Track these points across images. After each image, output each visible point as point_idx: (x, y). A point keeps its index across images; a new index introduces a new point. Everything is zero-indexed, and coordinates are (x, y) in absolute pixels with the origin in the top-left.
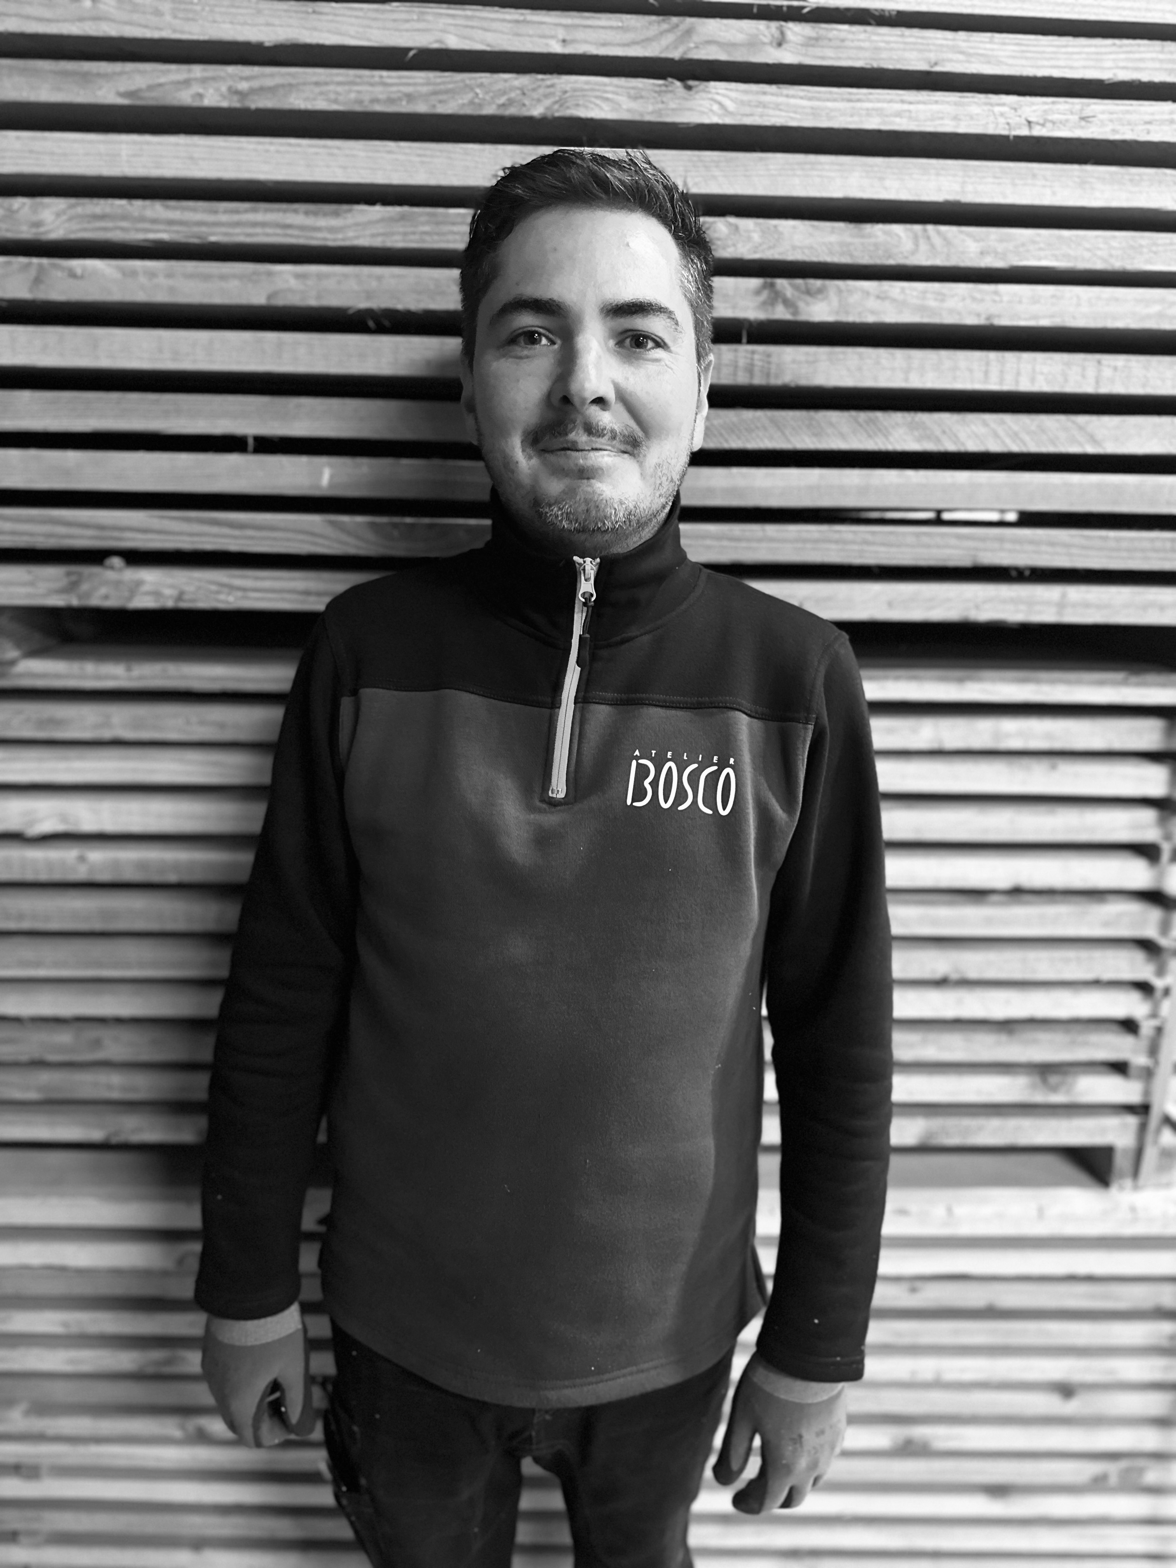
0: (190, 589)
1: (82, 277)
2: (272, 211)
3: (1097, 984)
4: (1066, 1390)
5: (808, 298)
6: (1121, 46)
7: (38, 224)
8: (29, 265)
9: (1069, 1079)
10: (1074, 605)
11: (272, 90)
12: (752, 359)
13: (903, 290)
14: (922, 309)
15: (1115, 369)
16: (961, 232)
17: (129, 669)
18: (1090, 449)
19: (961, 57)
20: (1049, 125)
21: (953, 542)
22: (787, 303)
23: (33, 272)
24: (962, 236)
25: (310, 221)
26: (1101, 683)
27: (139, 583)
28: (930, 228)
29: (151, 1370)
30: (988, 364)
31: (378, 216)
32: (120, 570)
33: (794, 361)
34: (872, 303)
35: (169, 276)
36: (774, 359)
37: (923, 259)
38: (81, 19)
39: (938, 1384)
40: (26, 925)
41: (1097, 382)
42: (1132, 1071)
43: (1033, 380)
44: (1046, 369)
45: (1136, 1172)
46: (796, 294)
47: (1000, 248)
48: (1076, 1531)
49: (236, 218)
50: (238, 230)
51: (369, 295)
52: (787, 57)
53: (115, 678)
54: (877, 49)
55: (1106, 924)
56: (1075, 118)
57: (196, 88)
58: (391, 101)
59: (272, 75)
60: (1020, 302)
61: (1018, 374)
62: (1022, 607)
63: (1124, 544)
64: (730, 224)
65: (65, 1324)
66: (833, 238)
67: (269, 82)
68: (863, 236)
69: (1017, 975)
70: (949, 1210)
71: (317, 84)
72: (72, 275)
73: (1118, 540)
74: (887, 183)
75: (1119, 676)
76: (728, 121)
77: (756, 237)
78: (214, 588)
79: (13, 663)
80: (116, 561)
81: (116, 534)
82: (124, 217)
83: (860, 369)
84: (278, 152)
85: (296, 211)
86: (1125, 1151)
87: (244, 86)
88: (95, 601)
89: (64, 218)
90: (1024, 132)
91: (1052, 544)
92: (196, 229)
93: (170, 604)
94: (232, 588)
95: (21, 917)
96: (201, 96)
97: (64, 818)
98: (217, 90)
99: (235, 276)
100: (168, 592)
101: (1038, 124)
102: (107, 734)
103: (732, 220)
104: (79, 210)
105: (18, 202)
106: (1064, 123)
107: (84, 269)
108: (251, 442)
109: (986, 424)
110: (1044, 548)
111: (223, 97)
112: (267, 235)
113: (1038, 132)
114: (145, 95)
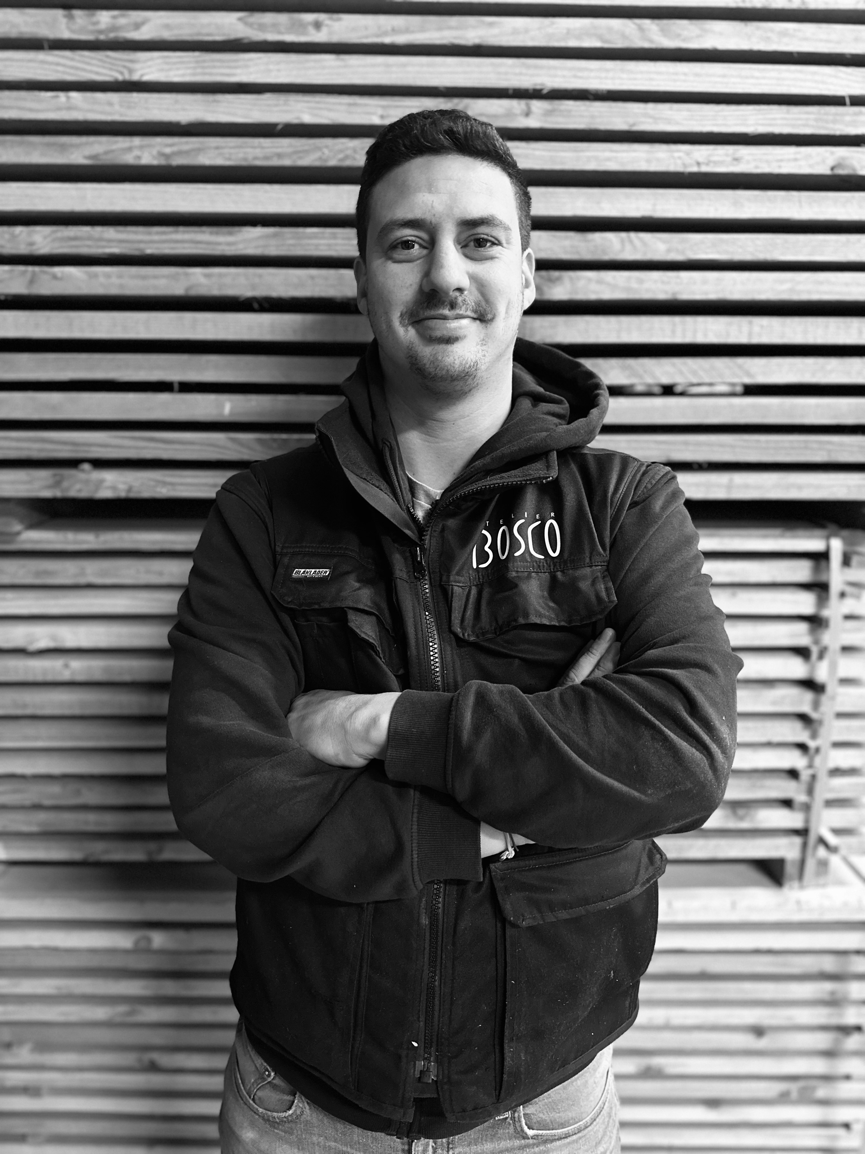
0: (136, 484)
1: (61, 279)
2: (188, 232)
3: (769, 745)
4: (759, 1031)
5: (550, 284)
6: (759, 110)
7: (32, 244)
8: (27, 270)
9: (752, 812)
10: (738, 487)
11: (187, 153)
13: (614, 277)
14: (628, 289)
15: (762, 327)
16: (653, 237)
17: (97, 537)
19: (650, 120)
20: (712, 164)
21: (654, 445)
23: (29, 276)
24: (654, 240)
25: (214, 238)
26: (765, 537)
27: (102, 481)
28: (632, 234)
29: (116, 1019)
30: (674, 324)
31: (259, 234)
32: (89, 472)
34: (593, 286)
35: (120, 276)
37: (628, 255)
38: (59, 109)
39: (667, 1027)
40: (29, 711)
41: (750, 334)
42: (796, 805)
43: (705, 335)
44: (714, 328)
45: (801, 875)
46: (542, 281)
47: (680, 247)
48: (769, 1132)
49: (164, 237)
50: (164, 246)
51: (254, 287)
52: (533, 123)
53: (87, 542)
54: (593, 117)
55: (774, 703)
56: (729, 159)
57: (136, 153)
58: (266, 158)
59: (187, 143)
60: (694, 283)
61: (695, 331)
62: (703, 488)
65: (57, 988)
66: (566, 243)
67: (185, 147)
68: (588, 241)
71: (217, 148)
72: (55, 277)
73: (767, 442)
75: (777, 532)
78: (152, 483)
79: (18, 533)
80: (86, 466)
81: (86, 448)
82: (89, 238)
84: (191, 193)
85: (204, 232)
86: (793, 862)
87: (168, 150)
88: (73, 493)
89: (49, 239)
90: (695, 169)
91: (720, 445)
92: (136, 246)
93: (123, 495)
94: (164, 484)
95: (25, 706)
96: (139, 158)
97: (54, 638)
98: (150, 154)
99: (164, 276)
100: (121, 486)
101: (703, 163)
102: (83, 580)
104: (60, 234)
105: (19, 230)
106: (721, 163)
107: (63, 273)
108: (176, 386)
109: (674, 365)
110: (717, 448)
111: (154, 157)
112: (184, 248)
113: (704, 169)
114: (102, 158)
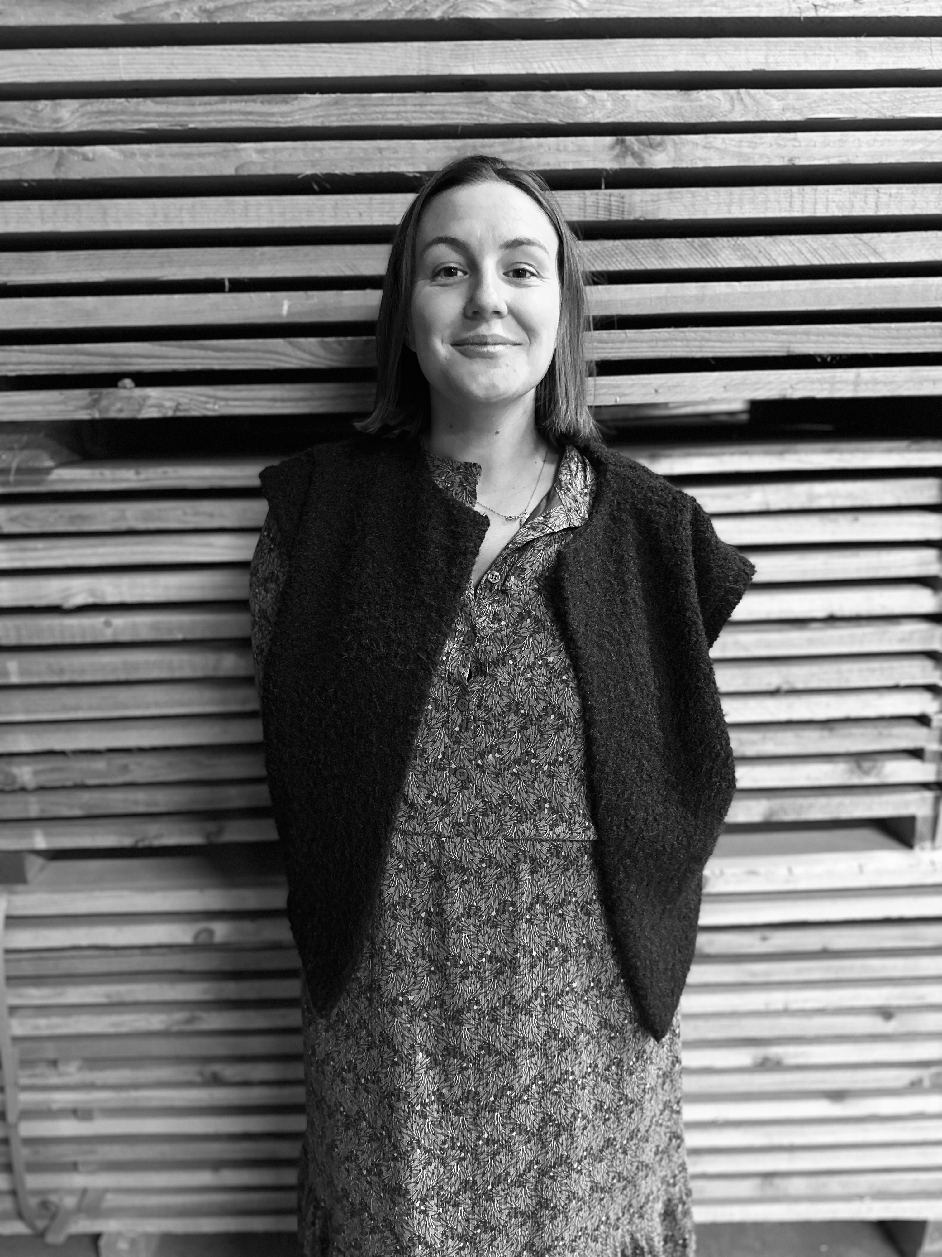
0: (184, 401)
1: (93, 160)
2: (236, 102)
3: (896, 688)
4: (886, 1013)
5: (651, 151)
7: (57, 121)
8: (53, 151)
9: (879, 764)
10: (866, 383)
11: (232, 8)
12: (610, 201)
13: (724, 141)
14: (739, 155)
15: (891, 195)
16: (767, 94)
17: (138, 473)
18: (874, 260)
20: (831, 7)
21: (771, 336)
22: (635, 155)
23: (55, 158)
24: (768, 97)
25: (266, 108)
26: (890, 451)
27: (146, 398)
28: (743, 91)
29: (175, 1028)
30: (791, 196)
31: (318, 102)
32: (131, 388)
33: (642, 201)
34: (700, 152)
35: (161, 155)
36: (626, 200)
37: (738, 116)
39: (786, 1012)
40: (66, 678)
41: (877, 206)
42: (927, 756)
43: (827, 207)
44: (837, 198)
45: (933, 836)
46: (642, 147)
47: (797, 105)
48: (899, 1125)
49: (209, 108)
50: (210, 118)
51: (314, 164)
53: (127, 480)
55: (902, 640)
56: (851, 1)
57: (174, 10)
58: (324, 12)
60: (815, 146)
61: (815, 203)
62: (826, 386)
63: (903, 333)
64: (589, 96)
65: (108, 996)
66: (669, 103)
67: (230, 2)
68: (691, 101)
69: (834, 684)
70: (790, 870)
71: (267, 1)
72: (86, 158)
73: (898, 330)
74: (708, 58)
75: (903, 444)
76: (584, 15)
77: (609, 105)
78: (203, 399)
79: (48, 471)
80: (128, 382)
81: (127, 360)
82: (123, 112)
83: (693, 205)
84: (239, 56)
85: (254, 101)
86: (925, 819)
87: (211, 6)
88: (112, 415)
89: (77, 114)
90: (812, 14)
91: (847, 335)
92: (178, 119)
93: (170, 413)
94: (217, 398)
95: (62, 671)
96: (178, 15)
97: (92, 592)
98: (191, 9)
99: (210, 154)
100: (168, 404)
101: (822, 7)
102: (123, 526)
103: (590, 92)
104: (89, 108)
105: (42, 104)
106: (842, 5)
107: (94, 153)
108: (227, 283)
110: (841, 338)
111: (195, 14)
112: (233, 121)
113: (823, 13)
114: (136, 16)
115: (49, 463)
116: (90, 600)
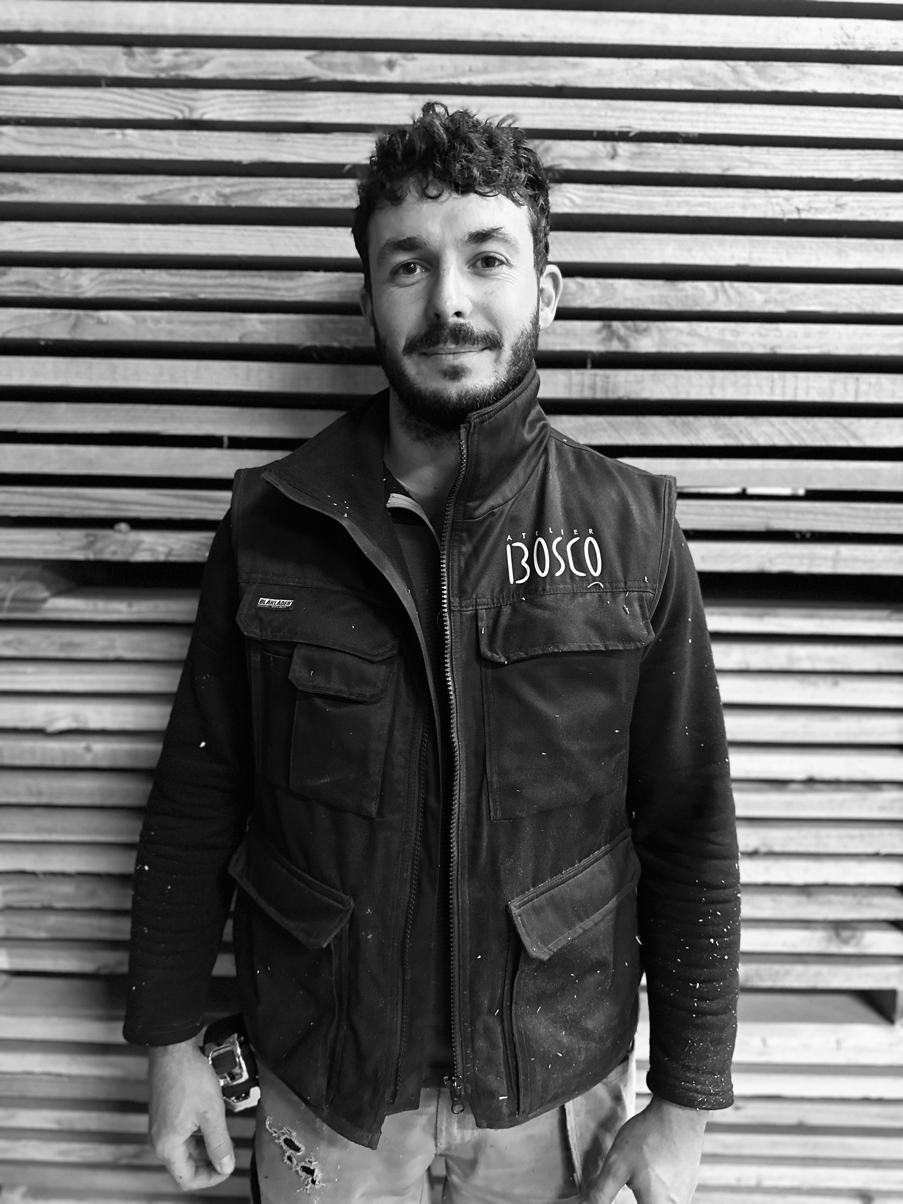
0: (176, 546)
1: (107, 324)
2: (245, 276)
3: (876, 856)
4: (866, 1196)
5: (635, 335)
6: (864, 155)
7: (77, 287)
8: (70, 314)
9: (858, 934)
10: (846, 560)
11: (247, 193)
12: (595, 380)
13: (707, 329)
14: (722, 342)
15: (870, 384)
16: (750, 287)
17: (130, 606)
18: (853, 443)
19: (746, 165)
20: (813, 211)
21: (750, 512)
22: (621, 339)
23: (72, 320)
24: (751, 290)
25: (273, 283)
26: (870, 619)
27: (140, 543)
28: (727, 284)
29: (124, 1161)
30: (773, 381)
31: (322, 280)
32: (126, 533)
33: (626, 382)
34: (685, 339)
35: (170, 322)
36: (612, 380)
37: (722, 306)
38: (114, 147)
39: (759, 1189)
40: (44, 800)
41: (857, 393)
43: (807, 393)
44: (817, 385)
46: (627, 332)
47: (779, 297)
49: (218, 281)
50: (221, 290)
51: (314, 336)
52: (619, 166)
53: (119, 612)
54: (684, 160)
55: (882, 808)
56: (832, 206)
57: (193, 193)
58: (332, 200)
59: (248, 183)
60: (796, 336)
61: (796, 388)
62: (806, 561)
63: (882, 514)
64: (579, 284)
65: (59, 1122)
66: (655, 292)
67: (246, 188)
68: (678, 290)
69: (813, 849)
70: (764, 1041)
71: (280, 189)
72: (100, 322)
73: (877, 511)
74: (694, 253)
75: (884, 613)
76: (576, 211)
77: (597, 292)
78: (194, 546)
79: (44, 601)
80: (123, 526)
81: (124, 507)
82: (138, 282)
83: (676, 387)
84: (250, 236)
85: (262, 277)
87: (227, 191)
88: (107, 556)
89: (96, 282)
90: (795, 216)
91: (826, 514)
92: (190, 290)
93: (162, 558)
95: (40, 793)
96: (196, 198)
97: (76, 718)
98: (208, 194)
99: (216, 322)
100: (161, 549)
101: (804, 210)
102: (112, 654)
103: (580, 280)
104: (107, 277)
105: (64, 272)
106: (825, 209)
107: (108, 317)
108: (226, 440)
109: (772, 425)
110: (821, 517)
111: (213, 198)
112: (242, 293)
113: (805, 215)
114: (157, 198)
115: (45, 594)
116: (73, 725)
